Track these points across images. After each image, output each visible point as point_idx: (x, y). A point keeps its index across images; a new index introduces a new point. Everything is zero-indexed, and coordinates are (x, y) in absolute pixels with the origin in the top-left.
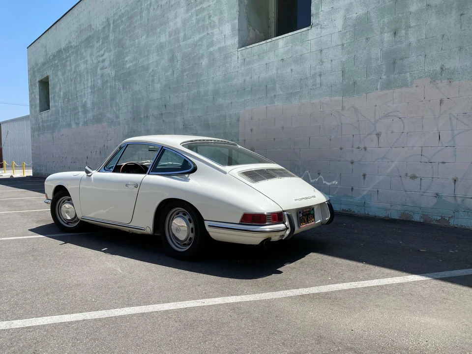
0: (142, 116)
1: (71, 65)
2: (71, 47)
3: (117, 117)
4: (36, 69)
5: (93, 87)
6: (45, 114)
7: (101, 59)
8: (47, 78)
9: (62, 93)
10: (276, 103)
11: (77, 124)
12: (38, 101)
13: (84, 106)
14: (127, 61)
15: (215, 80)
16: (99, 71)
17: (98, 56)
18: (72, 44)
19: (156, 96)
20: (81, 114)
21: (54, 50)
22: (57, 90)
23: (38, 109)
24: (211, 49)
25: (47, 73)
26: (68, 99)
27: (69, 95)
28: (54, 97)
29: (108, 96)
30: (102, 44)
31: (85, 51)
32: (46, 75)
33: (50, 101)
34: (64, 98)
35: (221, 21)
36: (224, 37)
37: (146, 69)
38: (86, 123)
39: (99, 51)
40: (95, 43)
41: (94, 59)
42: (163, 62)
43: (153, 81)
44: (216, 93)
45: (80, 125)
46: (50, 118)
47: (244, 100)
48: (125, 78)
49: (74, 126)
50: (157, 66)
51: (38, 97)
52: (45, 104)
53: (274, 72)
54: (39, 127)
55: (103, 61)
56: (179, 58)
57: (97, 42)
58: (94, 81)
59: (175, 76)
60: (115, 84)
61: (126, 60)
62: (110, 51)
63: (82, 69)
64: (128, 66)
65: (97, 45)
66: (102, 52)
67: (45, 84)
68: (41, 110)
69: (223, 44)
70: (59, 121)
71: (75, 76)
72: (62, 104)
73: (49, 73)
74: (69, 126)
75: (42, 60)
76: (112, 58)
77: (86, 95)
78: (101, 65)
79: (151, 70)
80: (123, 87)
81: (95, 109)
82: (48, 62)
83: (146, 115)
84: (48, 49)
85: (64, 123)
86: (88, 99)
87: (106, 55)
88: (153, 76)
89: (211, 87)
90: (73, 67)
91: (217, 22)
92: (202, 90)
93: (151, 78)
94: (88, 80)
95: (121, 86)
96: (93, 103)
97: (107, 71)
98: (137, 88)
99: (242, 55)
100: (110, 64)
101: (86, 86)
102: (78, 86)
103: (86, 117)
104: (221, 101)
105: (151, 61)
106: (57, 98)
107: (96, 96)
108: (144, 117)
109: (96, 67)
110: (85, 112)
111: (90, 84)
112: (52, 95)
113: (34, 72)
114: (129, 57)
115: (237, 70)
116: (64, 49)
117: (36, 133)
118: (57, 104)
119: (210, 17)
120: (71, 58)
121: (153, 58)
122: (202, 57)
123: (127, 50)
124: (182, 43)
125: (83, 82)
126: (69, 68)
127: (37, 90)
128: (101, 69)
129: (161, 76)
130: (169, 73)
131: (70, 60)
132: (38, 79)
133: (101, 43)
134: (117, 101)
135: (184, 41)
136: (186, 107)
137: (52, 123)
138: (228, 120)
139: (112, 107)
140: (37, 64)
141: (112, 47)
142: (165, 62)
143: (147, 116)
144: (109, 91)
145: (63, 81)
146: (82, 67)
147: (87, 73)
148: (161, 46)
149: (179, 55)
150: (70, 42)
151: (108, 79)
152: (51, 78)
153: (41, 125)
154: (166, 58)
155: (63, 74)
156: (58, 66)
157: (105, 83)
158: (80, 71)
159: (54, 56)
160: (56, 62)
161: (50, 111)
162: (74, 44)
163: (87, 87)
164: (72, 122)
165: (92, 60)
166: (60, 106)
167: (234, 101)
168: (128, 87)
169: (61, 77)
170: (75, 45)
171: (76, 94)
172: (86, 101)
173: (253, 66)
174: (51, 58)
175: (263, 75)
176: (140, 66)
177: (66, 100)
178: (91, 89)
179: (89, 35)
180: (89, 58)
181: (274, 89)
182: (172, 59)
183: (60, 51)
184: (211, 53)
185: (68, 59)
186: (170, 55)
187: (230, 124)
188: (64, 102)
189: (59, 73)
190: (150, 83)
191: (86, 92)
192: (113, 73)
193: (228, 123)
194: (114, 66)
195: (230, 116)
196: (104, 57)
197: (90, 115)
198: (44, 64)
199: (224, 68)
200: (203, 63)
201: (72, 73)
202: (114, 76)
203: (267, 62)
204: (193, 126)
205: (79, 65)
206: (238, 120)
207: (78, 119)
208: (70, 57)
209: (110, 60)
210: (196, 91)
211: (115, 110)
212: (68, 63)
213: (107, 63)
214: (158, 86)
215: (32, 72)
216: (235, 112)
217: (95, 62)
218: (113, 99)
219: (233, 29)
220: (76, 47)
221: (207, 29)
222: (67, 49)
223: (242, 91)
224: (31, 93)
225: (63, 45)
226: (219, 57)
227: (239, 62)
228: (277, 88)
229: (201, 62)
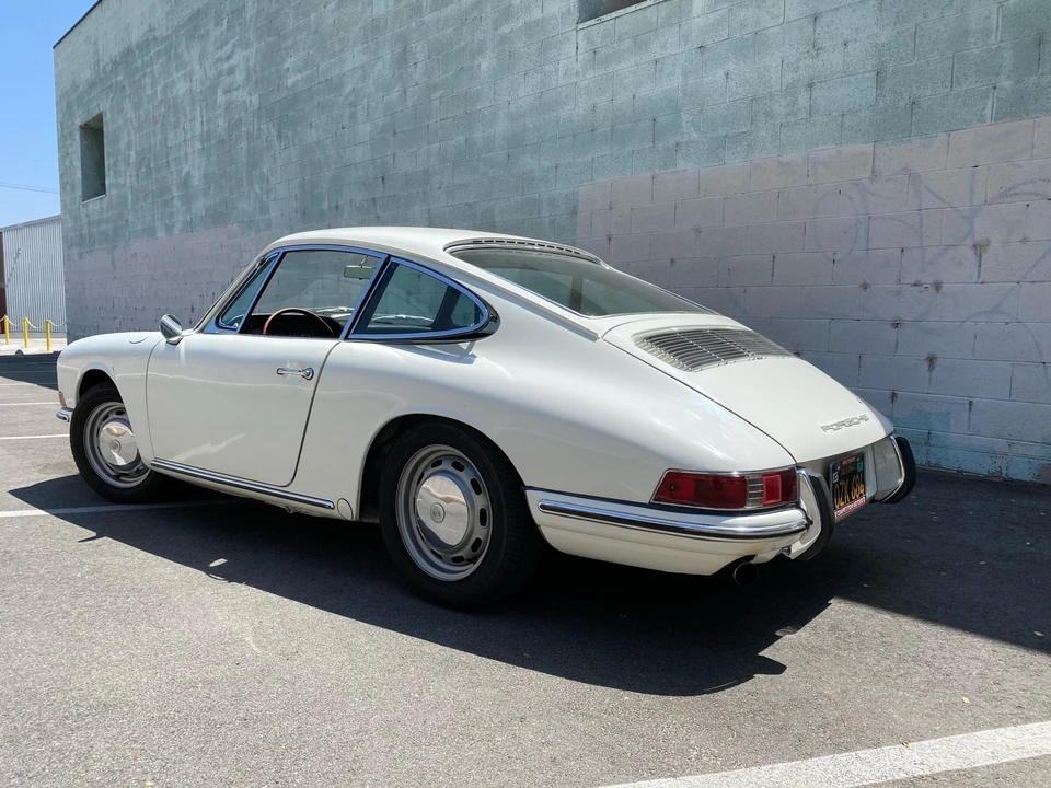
0: (325, 206)
1: (153, 84)
2: (155, 39)
3: (264, 209)
4: (73, 98)
5: (206, 137)
6: (94, 205)
7: (225, 66)
8: (100, 118)
9: (133, 153)
10: (681, 165)
11: (169, 228)
12: (79, 175)
13: (185, 183)
14: (288, 69)
15: (513, 108)
16: (221, 98)
17: (220, 60)
18: (157, 34)
19: (359, 154)
20: (177, 203)
21: (115, 51)
22: (122, 145)
23: (79, 192)
24: (506, 29)
25: (98, 105)
26: (148, 167)
27: (149, 158)
28: (115, 164)
29: (242, 157)
30: (228, 29)
31: (188, 47)
32: (96, 112)
33: (107, 173)
34: (139, 164)
37: (335, 86)
38: (189, 226)
39: (221, 47)
40: (211, 26)
41: (207, 67)
42: (379, 66)
43: (353, 116)
44: (516, 143)
45: (176, 232)
46: (105, 215)
47: (590, 158)
48: (284, 112)
49: (161, 234)
50: (364, 78)
51: (78, 164)
52: (95, 182)
53: (677, 81)
54: (81, 235)
55: (231, 71)
56: (420, 57)
57: (216, 25)
58: (209, 121)
59: (409, 103)
60: (259, 129)
61: (286, 66)
62: (247, 46)
63: (180, 93)
64: (290, 82)
65: (216, 32)
66: (228, 49)
67: (93, 133)
68: (87, 196)
69: (537, 14)
70: (127, 221)
71: (163, 110)
72: (134, 178)
73: (104, 105)
74: (150, 232)
75: (86, 75)
76: (251, 63)
77: (190, 157)
78: (226, 81)
79: (348, 89)
80: (279, 136)
81: (212, 192)
82: (101, 79)
83: (333, 204)
84: (100, 47)
85: (139, 227)
86: (196, 168)
87: (238, 58)
88: (352, 105)
89: (501, 128)
90: (159, 88)
92: (477, 135)
93: (348, 110)
94: (193, 120)
95: (274, 132)
96: (206, 178)
97: (240, 95)
98: (312, 136)
99: (589, 40)
100: (248, 79)
101: (189, 136)
102: (171, 135)
103: (189, 210)
104: (528, 162)
105: (348, 66)
106: (122, 167)
107: (214, 158)
108: (330, 208)
109: (213, 88)
110: (187, 199)
111: (198, 130)
112: (112, 160)
113: (69, 105)
114: (293, 59)
115: (574, 79)
116: (137, 46)
117: (76, 251)
118: (121, 180)
120: (155, 67)
121: (354, 58)
122: (481, 50)
123: (289, 43)
124: (428, 18)
125: (181, 127)
126: (149, 92)
127: (76, 148)
128: (227, 91)
129: (373, 105)
130: (394, 95)
131: (152, 72)
132: (78, 122)
133: (225, 27)
134: (265, 170)
135: (432, 12)
136: (436, 180)
137: (111, 226)
138: (546, 211)
139: (251, 184)
140: (75, 86)
141: (251, 35)
142: (382, 69)
143: (337, 206)
144: (244, 145)
145: (136, 124)
146: (181, 88)
147: (193, 102)
148: (374, 29)
149: (419, 50)
150: (151, 29)
151: (242, 115)
152: (107, 119)
153: (85, 231)
154: (388, 57)
155: (137, 107)
156: (124, 87)
157: (233, 126)
158: (175, 98)
159: (115, 64)
160: (120, 78)
161: (106, 199)
162: (161, 32)
163: (193, 137)
164: (158, 224)
165: (205, 72)
166: (128, 185)
167: (562, 161)
168: (290, 134)
169: (131, 115)
170: (165, 34)
171: (167, 155)
172: (188, 173)
173: (619, 67)
174: (108, 70)
175: (646, 91)
176: (322, 79)
177: (143, 170)
178: (202, 141)
179: (195, 7)
180: (196, 67)
181: (676, 127)
182: (403, 59)
183: (128, 52)
184: (505, 39)
185: (148, 70)
186: (398, 50)
187: (553, 222)
188: (137, 175)
189: (128, 105)
190: (346, 122)
191: (189, 150)
192: (255, 99)
193: (547, 220)
194: (256, 83)
195: (552, 203)
196: (232, 62)
197: (199, 206)
198: (92, 85)
199: (538, 76)
200: (484, 66)
201: (156, 104)
202: (257, 107)
203: (658, 56)
205: (172, 85)
206: (574, 212)
207: (172, 214)
208: (152, 65)
209: (248, 69)
210: (462, 139)
211: (258, 191)
212: (148, 80)
213: (239, 77)
214: (365, 130)
215: (66, 105)
216: (565, 191)
217: (211, 73)
218: (253, 164)
220: (165, 39)
222: (144, 46)
223: (585, 135)
224: (64, 155)
225: (135, 37)
226: (526, 49)
227: (580, 58)
228: (684, 124)
229: (476, 62)
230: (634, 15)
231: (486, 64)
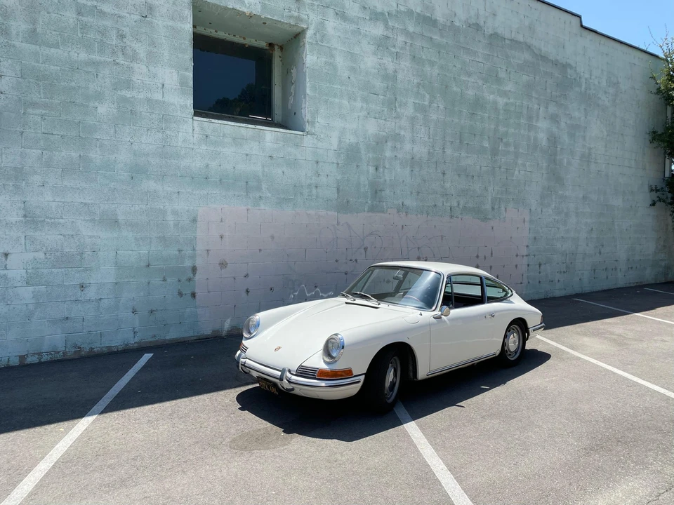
10: (262, 207)
15: (135, 147)
24: (128, 94)
35: (152, 58)
36: (161, 86)
44: (139, 170)
47: (205, 192)
53: (259, 168)
69: (158, 97)
89: (123, 157)
91: (142, 55)
92: (96, 155)
99: (202, 128)
104: (151, 185)
115: (191, 146)
119: (122, 37)
122: (99, 97)
136: (35, 178)
138: (170, 218)
167: (183, 190)
173: (224, 150)
175: (241, 167)
181: (259, 188)
184: (125, 100)
187: (176, 225)
193: (172, 223)
195: (175, 213)
199: (160, 135)
203: (247, 153)
204: (61, 221)
206: (194, 220)
210: (74, 155)
216: (187, 208)
219: (182, 83)
221: (114, 52)
223: (202, 179)
226: (147, 114)
227: (196, 136)
228: (263, 188)
229: (92, 104)
230: (233, 127)
231: (104, 109)
